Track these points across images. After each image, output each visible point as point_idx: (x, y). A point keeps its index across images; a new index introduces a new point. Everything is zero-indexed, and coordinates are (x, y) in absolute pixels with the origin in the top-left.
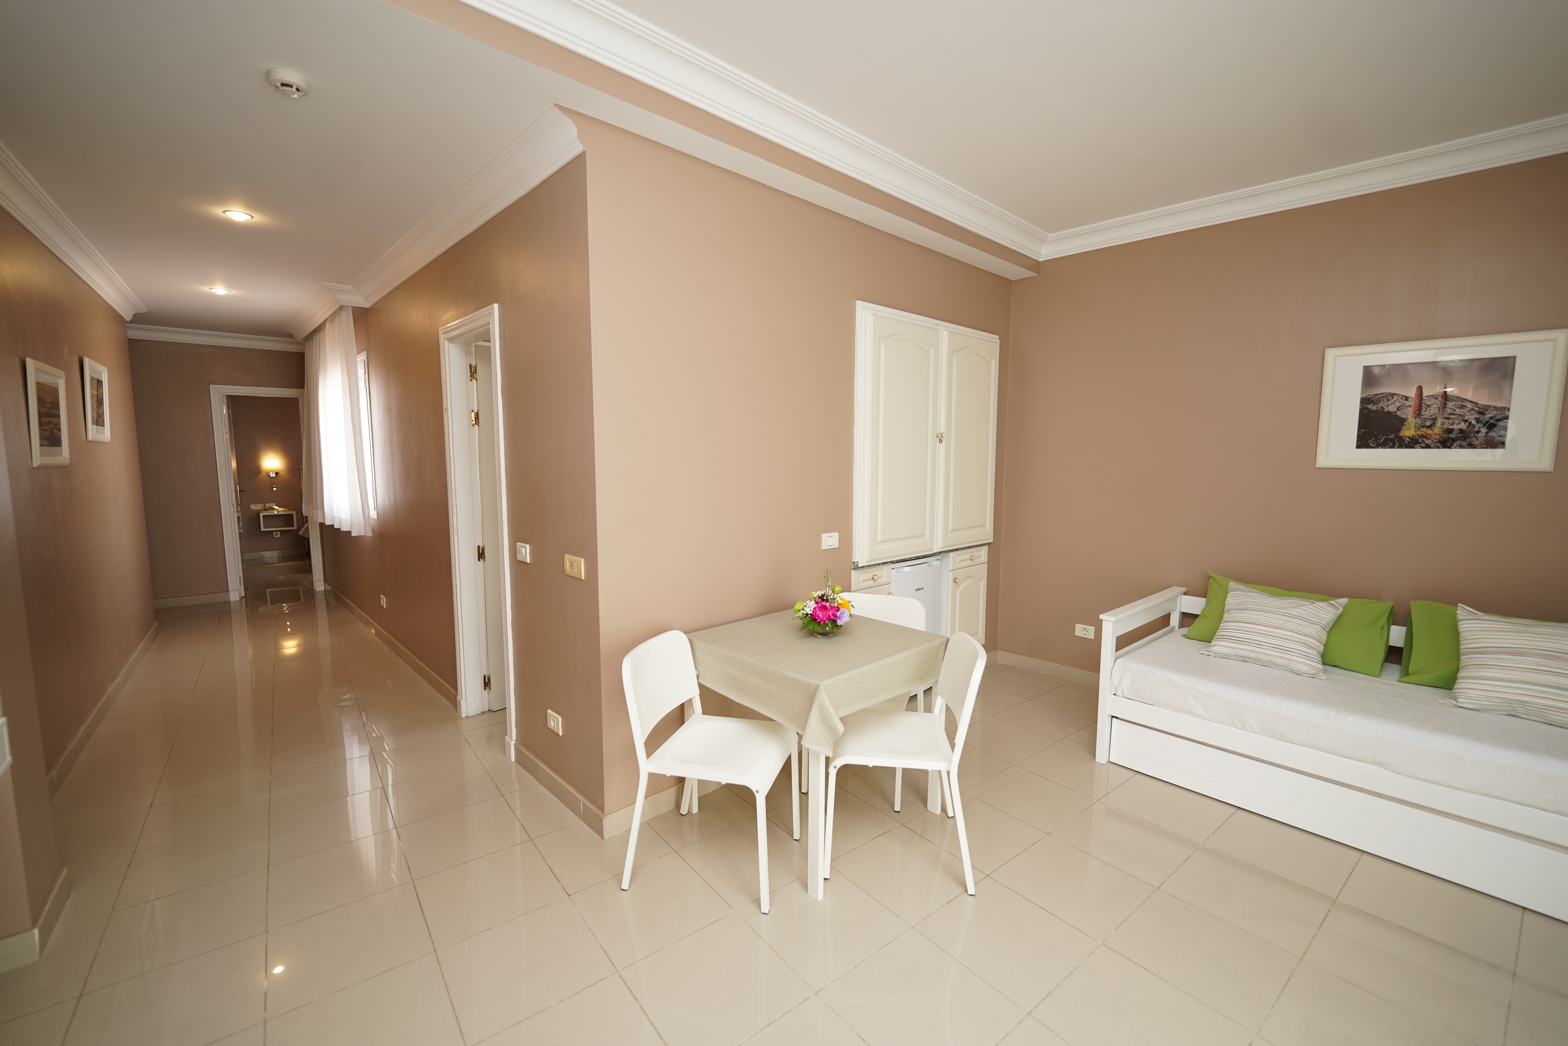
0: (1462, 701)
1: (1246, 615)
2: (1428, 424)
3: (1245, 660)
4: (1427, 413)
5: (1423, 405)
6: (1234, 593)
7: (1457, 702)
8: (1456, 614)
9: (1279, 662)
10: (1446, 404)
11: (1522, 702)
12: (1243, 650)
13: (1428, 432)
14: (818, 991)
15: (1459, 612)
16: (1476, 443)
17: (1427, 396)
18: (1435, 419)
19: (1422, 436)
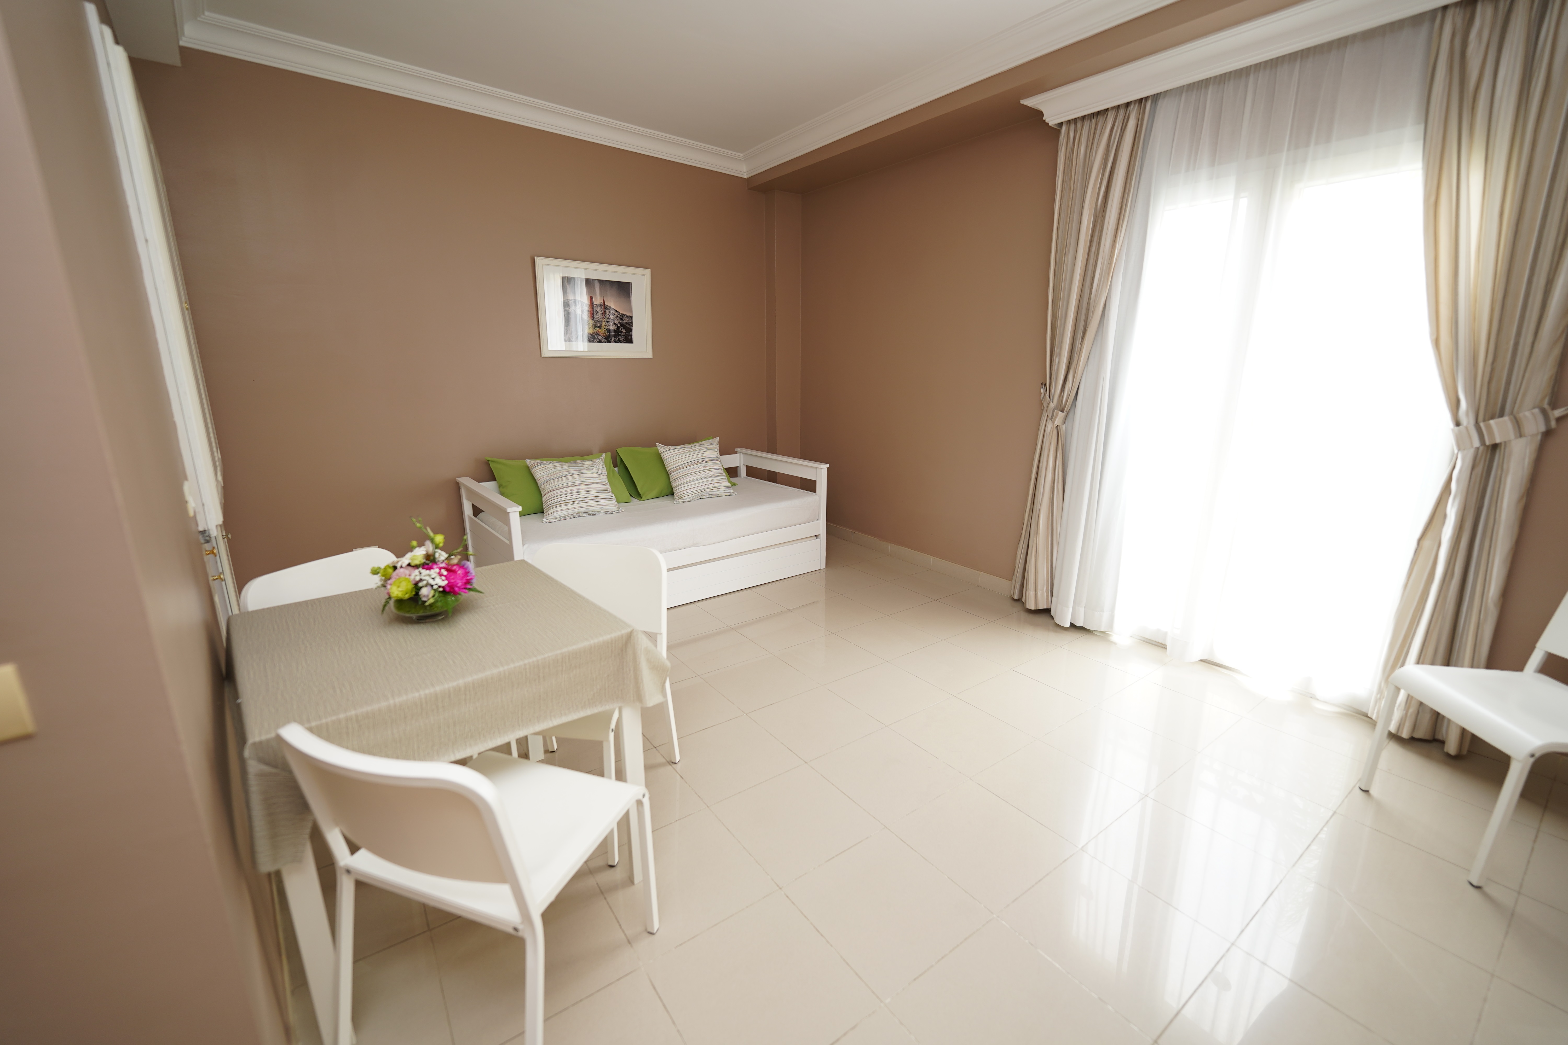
0: (686, 499)
1: (558, 483)
2: (598, 325)
3: (574, 516)
4: (597, 317)
5: (595, 311)
6: (540, 467)
7: (683, 500)
8: (658, 450)
9: (599, 509)
10: (605, 311)
11: (706, 489)
12: (575, 508)
13: (599, 331)
14: (778, 886)
15: (659, 448)
16: (621, 339)
17: (596, 305)
18: (602, 322)
19: (597, 334)
